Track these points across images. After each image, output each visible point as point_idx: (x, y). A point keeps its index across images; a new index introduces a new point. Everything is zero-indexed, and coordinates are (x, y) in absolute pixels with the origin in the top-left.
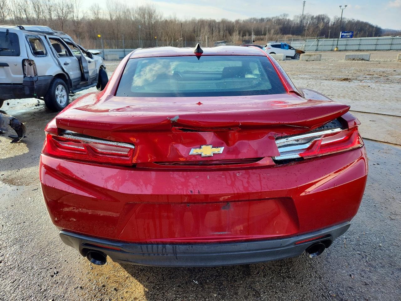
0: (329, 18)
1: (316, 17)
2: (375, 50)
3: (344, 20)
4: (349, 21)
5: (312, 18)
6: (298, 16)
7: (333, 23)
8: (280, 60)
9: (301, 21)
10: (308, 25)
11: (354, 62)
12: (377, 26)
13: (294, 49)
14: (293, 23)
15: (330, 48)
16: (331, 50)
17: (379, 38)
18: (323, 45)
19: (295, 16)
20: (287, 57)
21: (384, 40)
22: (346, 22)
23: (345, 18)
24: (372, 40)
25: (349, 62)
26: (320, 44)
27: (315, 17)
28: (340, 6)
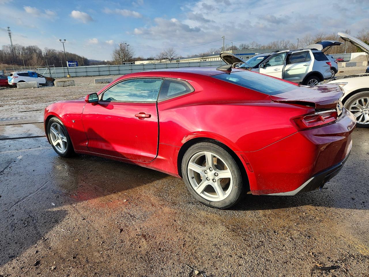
0: (40, 49)
1: (27, 48)
2: (87, 76)
3: (55, 51)
4: (60, 53)
5: (23, 49)
6: (7, 47)
7: (45, 54)
8: (34, 88)
9: (12, 51)
10: (21, 55)
11: (103, 84)
12: (83, 57)
13: (43, 77)
14: (4, 53)
15: (63, 75)
16: (64, 77)
17: (87, 66)
18: (56, 72)
19: (4, 46)
20: (40, 84)
21: (91, 68)
22: (57, 54)
23: (55, 50)
24: (82, 69)
25: (99, 85)
26: (52, 72)
27: (25, 48)
28: (60, 40)
